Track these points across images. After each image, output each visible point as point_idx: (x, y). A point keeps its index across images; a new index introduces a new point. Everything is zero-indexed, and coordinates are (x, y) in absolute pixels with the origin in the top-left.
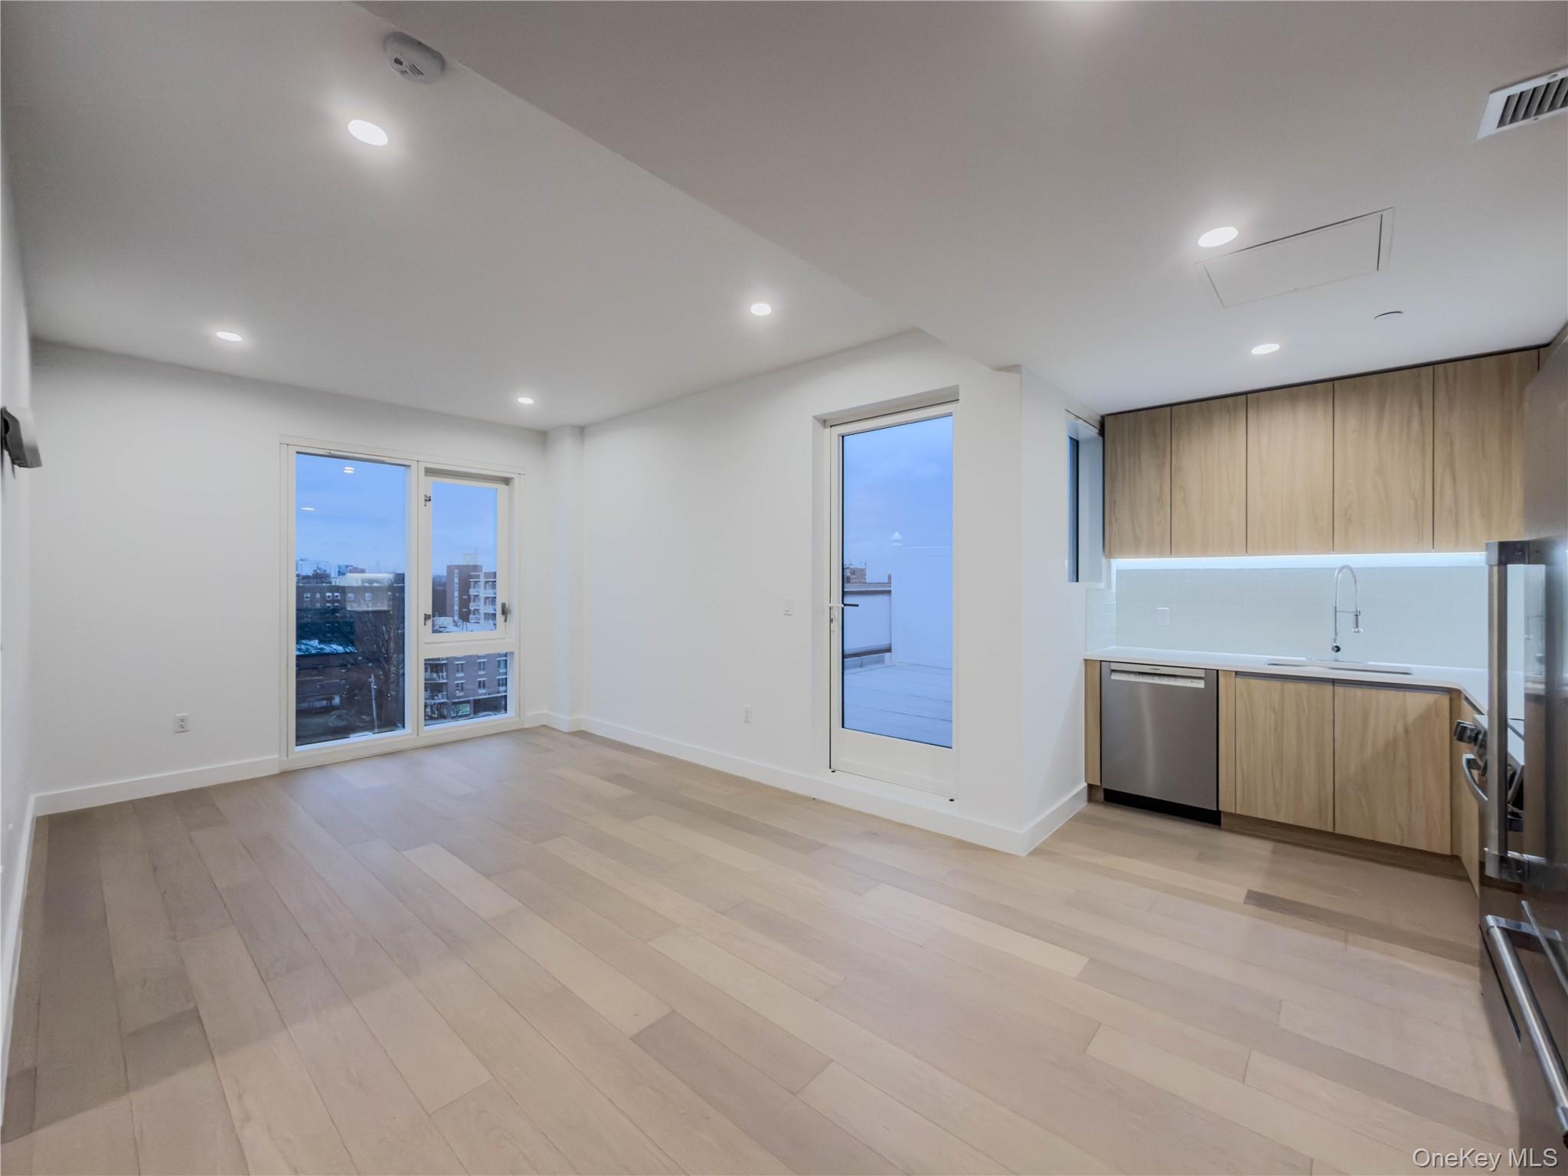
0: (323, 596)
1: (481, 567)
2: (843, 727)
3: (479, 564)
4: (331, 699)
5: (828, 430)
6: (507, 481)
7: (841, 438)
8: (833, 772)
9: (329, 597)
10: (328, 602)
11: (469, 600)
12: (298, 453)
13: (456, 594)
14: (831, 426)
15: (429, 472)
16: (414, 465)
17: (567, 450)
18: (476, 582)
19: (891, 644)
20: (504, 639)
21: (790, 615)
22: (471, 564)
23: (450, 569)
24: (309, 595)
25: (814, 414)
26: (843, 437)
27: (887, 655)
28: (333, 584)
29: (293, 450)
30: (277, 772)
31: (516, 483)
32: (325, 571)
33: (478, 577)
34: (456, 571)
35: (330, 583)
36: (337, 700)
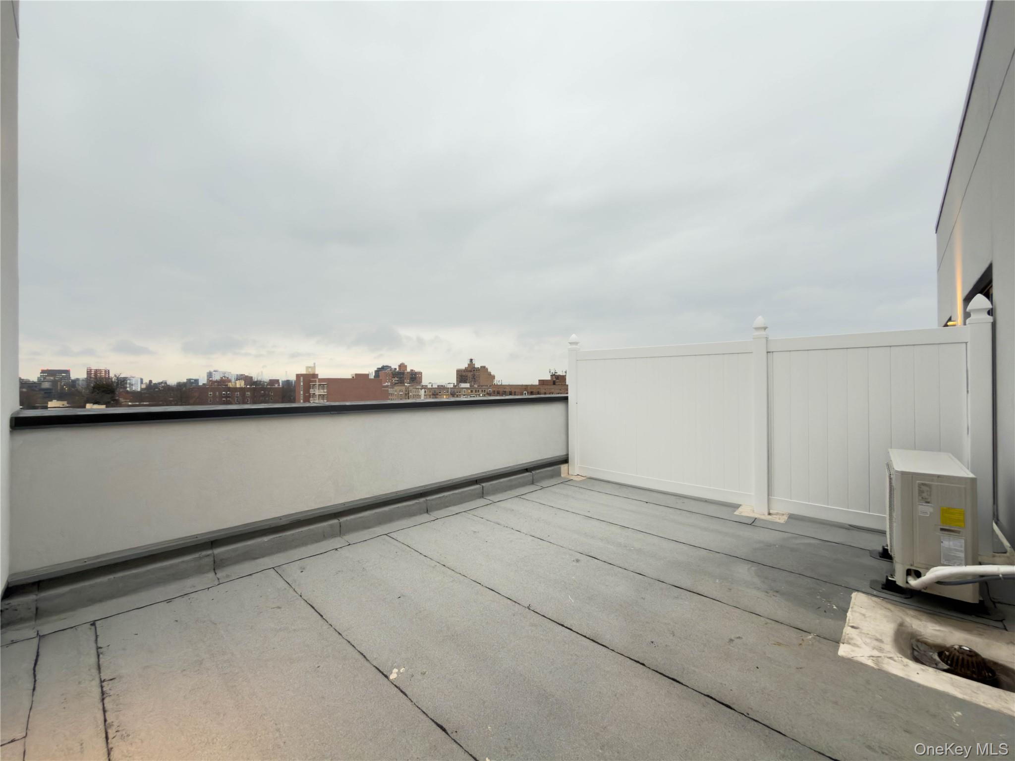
0: (220, 394)
1: (317, 375)
3: (316, 373)
9: (224, 394)
10: (224, 397)
11: (309, 396)
13: (302, 393)
18: (314, 385)
19: (568, 455)
22: (312, 373)
23: (298, 376)
24: (212, 393)
27: (564, 467)
32: (228, 378)
33: (315, 381)
34: (302, 378)
35: (227, 385)
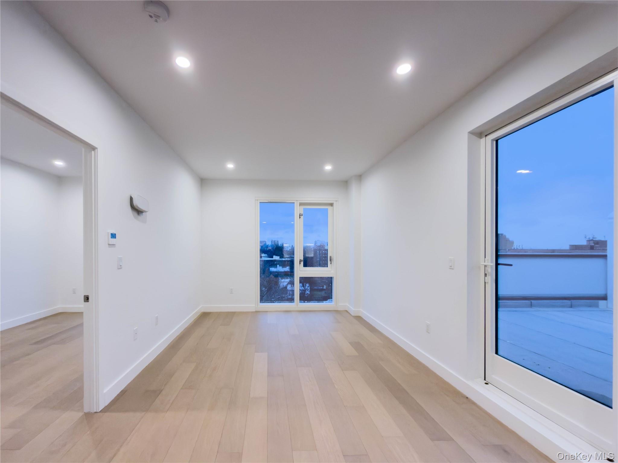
2: (497, 353)
4: (323, 286)
5: (483, 140)
6: (332, 205)
7: (495, 142)
8: (486, 384)
12: (260, 202)
14: (486, 136)
15: (301, 204)
16: (296, 202)
17: (354, 188)
19: (606, 295)
20: (331, 271)
21: (453, 269)
25: (469, 131)
26: (497, 141)
27: (602, 302)
28: (325, 248)
29: (259, 202)
30: (255, 311)
31: (335, 205)
36: (325, 287)
